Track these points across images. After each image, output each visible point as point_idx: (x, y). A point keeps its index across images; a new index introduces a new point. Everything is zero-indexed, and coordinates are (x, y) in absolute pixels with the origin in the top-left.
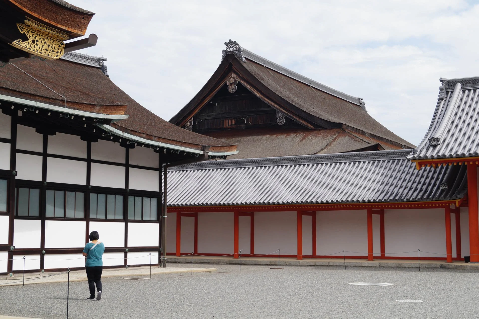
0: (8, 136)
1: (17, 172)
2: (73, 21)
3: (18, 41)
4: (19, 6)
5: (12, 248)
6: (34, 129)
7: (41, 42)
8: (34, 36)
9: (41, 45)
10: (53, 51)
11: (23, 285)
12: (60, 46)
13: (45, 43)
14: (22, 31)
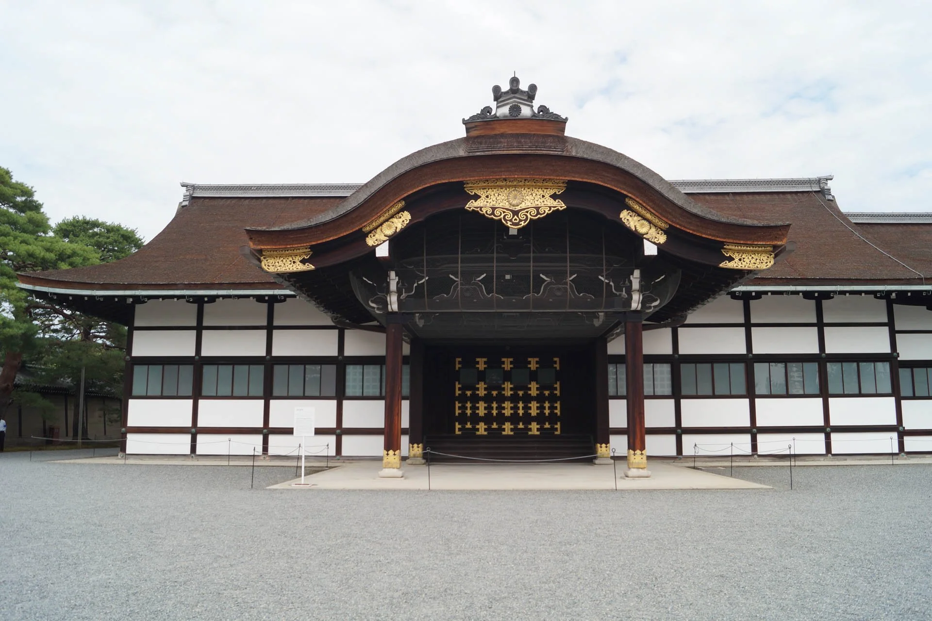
0: (886, 320)
1: (898, 354)
2: (770, 235)
3: (724, 263)
4: (713, 238)
5: (901, 428)
6: (925, 307)
7: (748, 258)
8: (740, 255)
9: (748, 261)
10: (762, 263)
11: (893, 465)
12: (768, 257)
13: (752, 258)
14: (727, 254)
